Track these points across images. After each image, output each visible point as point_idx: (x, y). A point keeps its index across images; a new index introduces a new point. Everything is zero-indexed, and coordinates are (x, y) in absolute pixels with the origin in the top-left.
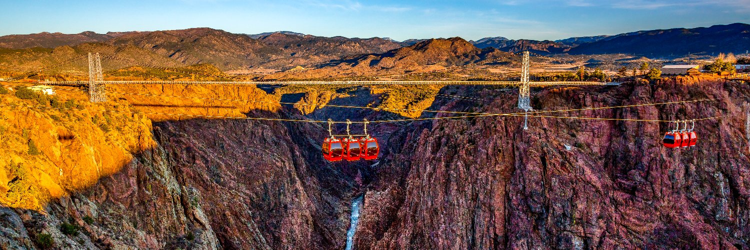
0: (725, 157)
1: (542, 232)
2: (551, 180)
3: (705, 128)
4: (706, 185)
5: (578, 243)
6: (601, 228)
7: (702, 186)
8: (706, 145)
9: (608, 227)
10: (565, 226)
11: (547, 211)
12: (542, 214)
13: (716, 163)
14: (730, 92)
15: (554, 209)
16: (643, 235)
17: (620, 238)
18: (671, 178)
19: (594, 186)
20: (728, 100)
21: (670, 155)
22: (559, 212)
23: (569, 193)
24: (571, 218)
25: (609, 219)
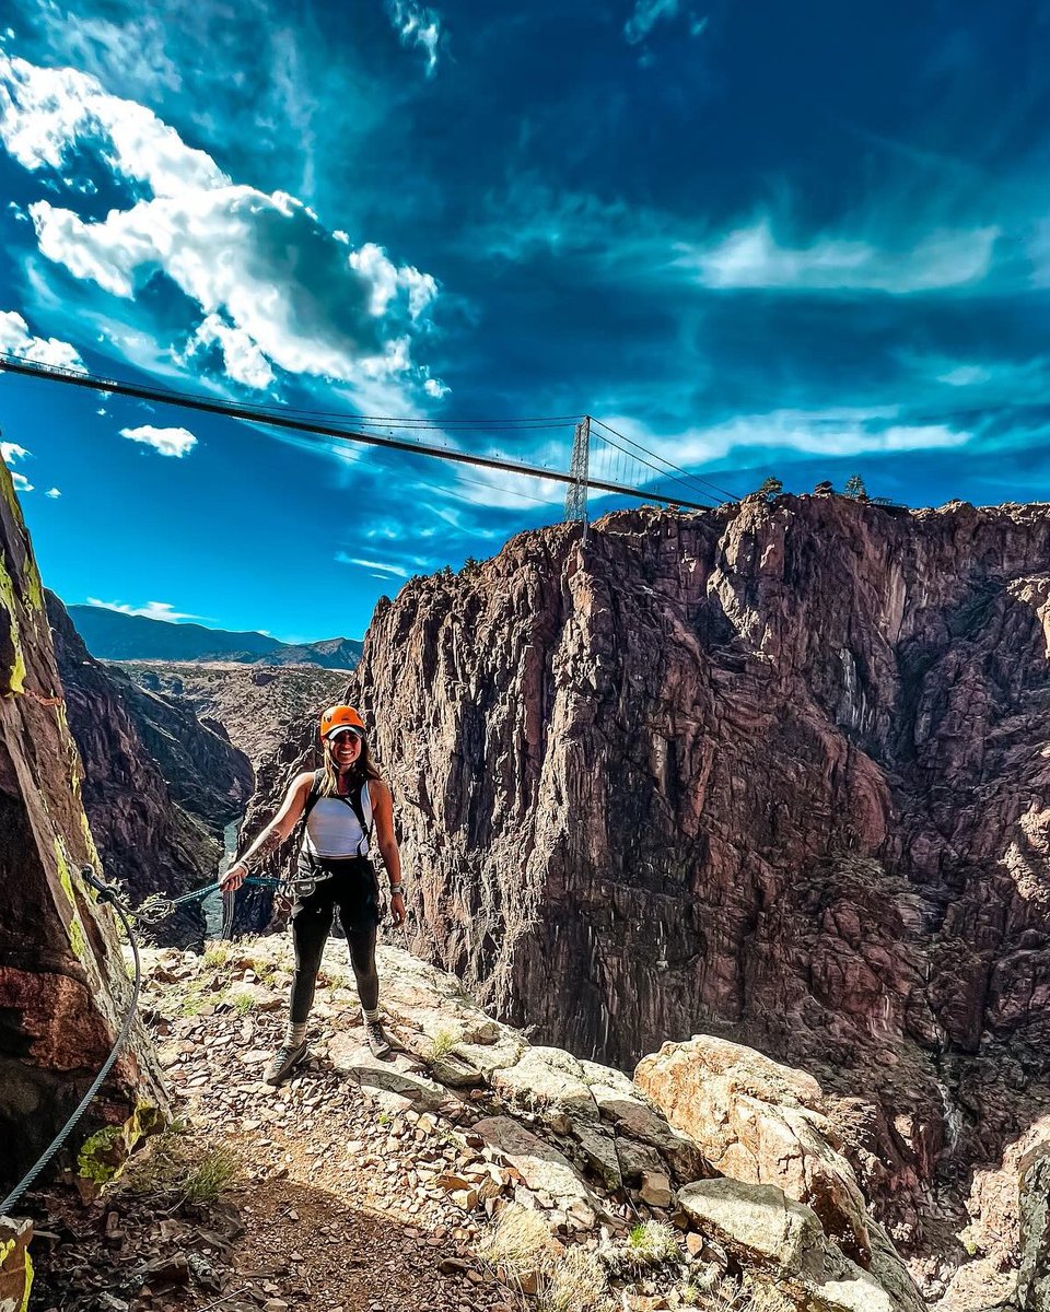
0: (858, 625)
1: (609, 726)
2: (626, 635)
3: (837, 578)
4: (829, 668)
5: (660, 748)
6: (696, 720)
7: (824, 670)
8: (836, 605)
9: (708, 721)
10: (645, 716)
11: (619, 689)
12: (611, 692)
13: (845, 634)
14: (870, 525)
15: (630, 685)
16: (754, 734)
17: (722, 739)
18: (793, 648)
19: (689, 651)
20: (866, 537)
21: (793, 612)
22: (638, 688)
23: (655, 657)
24: (657, 700)
25: (707, 710)
